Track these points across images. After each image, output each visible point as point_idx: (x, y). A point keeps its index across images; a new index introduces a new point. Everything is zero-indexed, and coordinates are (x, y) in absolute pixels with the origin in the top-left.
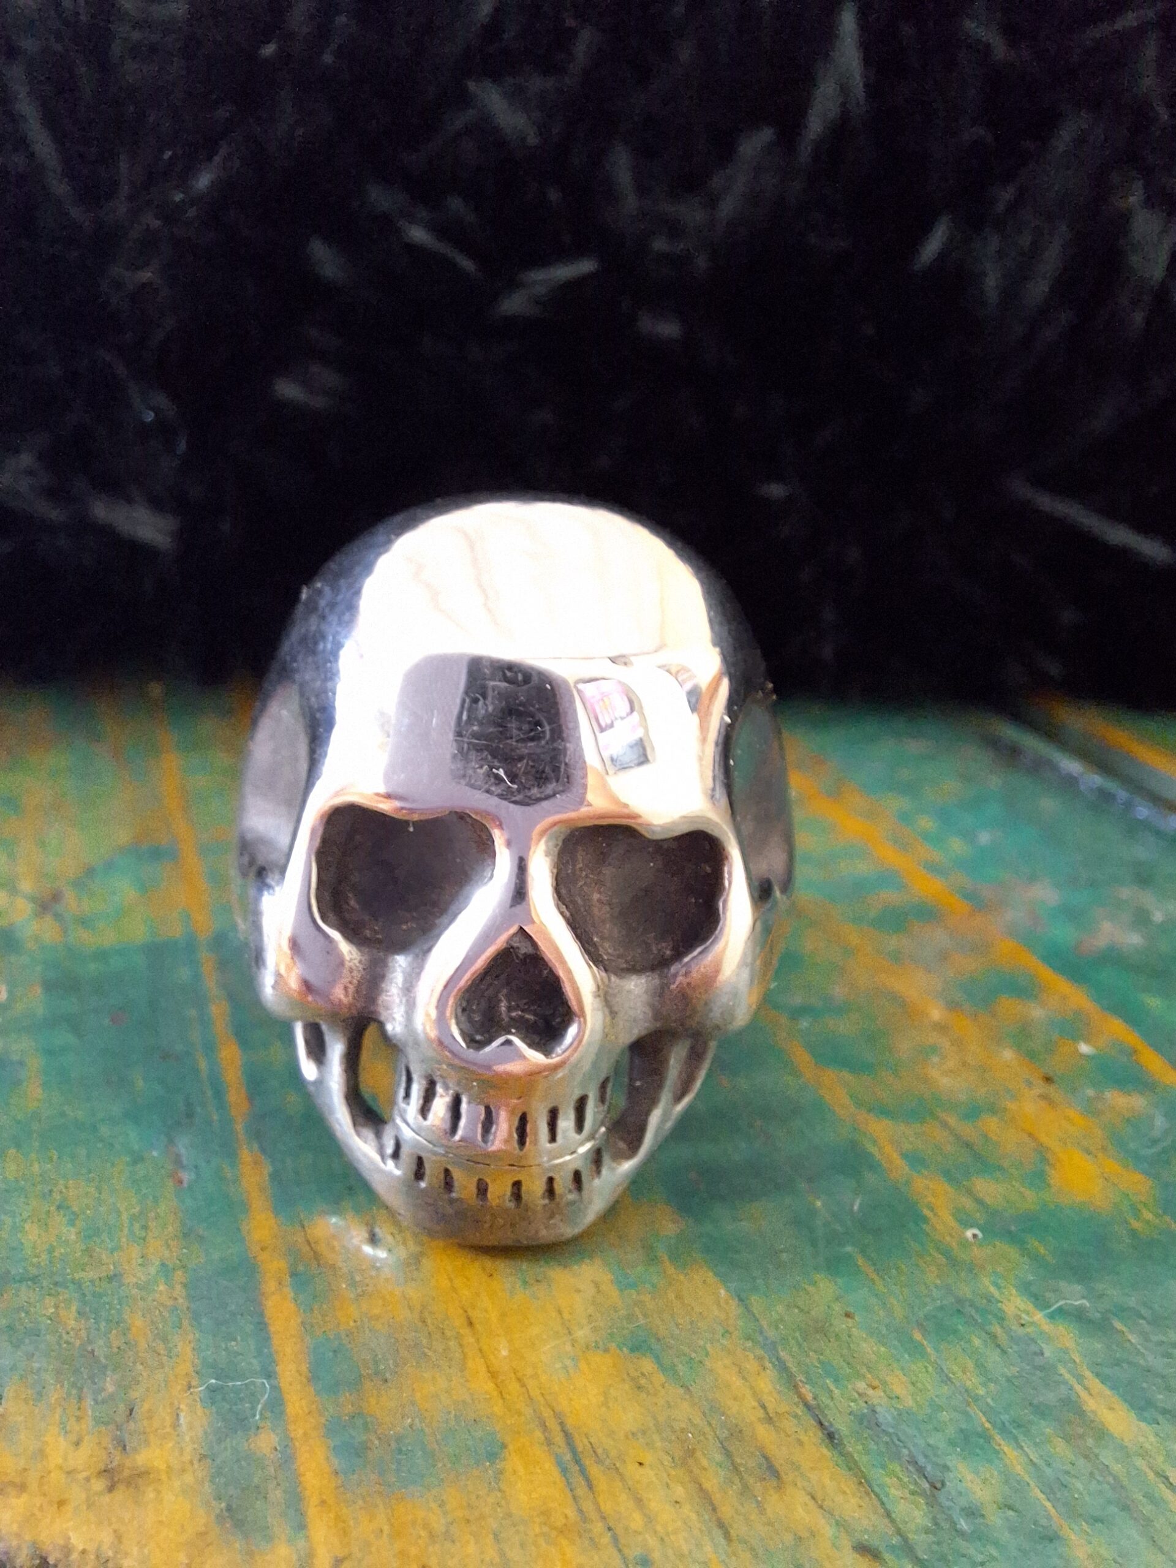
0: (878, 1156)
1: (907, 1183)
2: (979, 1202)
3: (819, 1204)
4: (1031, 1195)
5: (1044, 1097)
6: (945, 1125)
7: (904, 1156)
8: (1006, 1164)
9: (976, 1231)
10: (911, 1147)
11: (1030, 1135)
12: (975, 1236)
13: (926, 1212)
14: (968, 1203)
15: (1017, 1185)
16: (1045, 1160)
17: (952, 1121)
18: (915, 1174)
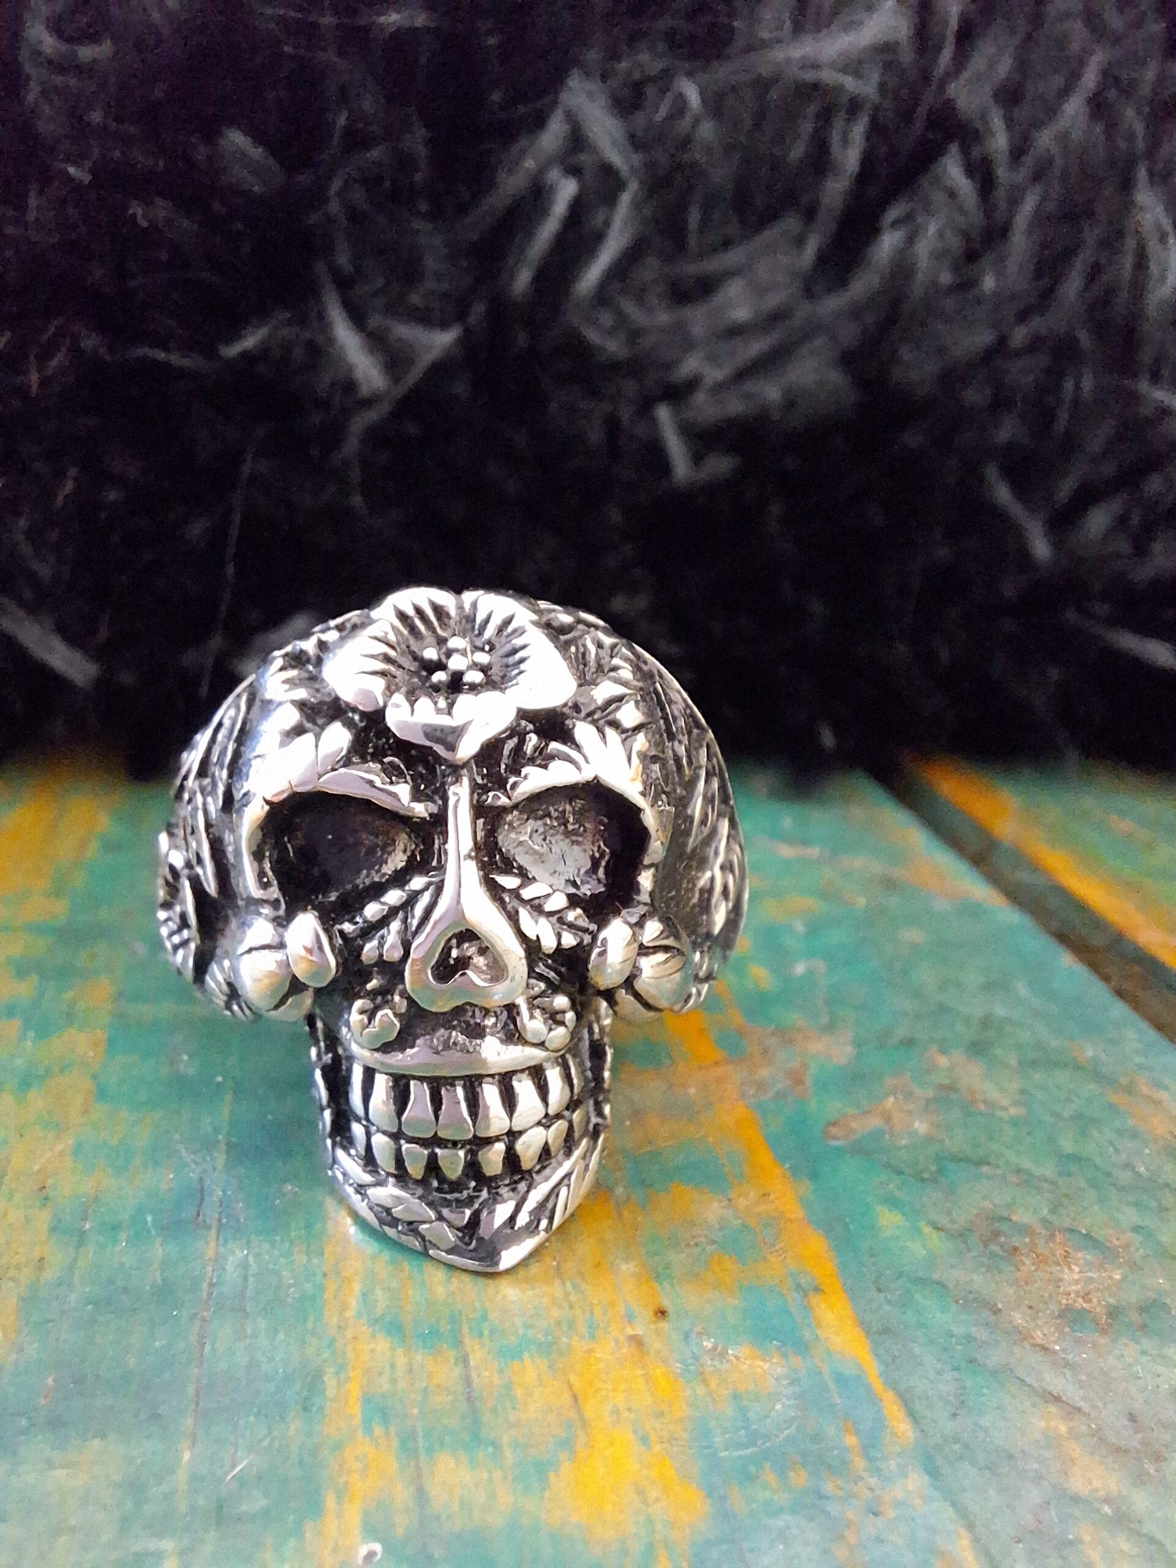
0: (330, 1393)
1: (339, 1446)
2: (421, 1495)
3: (187, 1456)
4: (506, 1498)
5: (637, 1341)
6: (465, 1360)
7: (367, 1399)
8: (505, 1439)
9: (377, 1547)
10: (386, 1386)
11: (575, 1397)
12: (371, 1555)
13: (331, 1501)
14: (403, 1494)
15: (498, 1474)
16: (567, 1444)
17: (477, 1356)
18: (360, 1433)
